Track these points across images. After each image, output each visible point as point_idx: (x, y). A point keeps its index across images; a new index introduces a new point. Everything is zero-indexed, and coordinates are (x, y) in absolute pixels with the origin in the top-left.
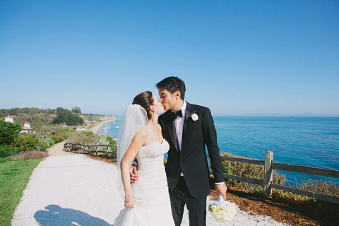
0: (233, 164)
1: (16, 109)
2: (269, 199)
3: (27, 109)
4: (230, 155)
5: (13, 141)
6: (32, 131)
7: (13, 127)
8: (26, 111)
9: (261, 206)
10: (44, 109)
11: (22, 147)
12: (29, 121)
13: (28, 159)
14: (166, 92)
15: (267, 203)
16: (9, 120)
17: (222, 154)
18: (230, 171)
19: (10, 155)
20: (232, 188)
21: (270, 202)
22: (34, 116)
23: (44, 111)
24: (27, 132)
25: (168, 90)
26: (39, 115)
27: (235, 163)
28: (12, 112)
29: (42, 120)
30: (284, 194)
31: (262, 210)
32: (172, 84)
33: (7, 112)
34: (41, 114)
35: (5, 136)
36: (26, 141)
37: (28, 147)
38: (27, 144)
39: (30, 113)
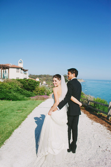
1: (41, 75)
3: (45, 75)
5: (35, 89)
6: (46, 85)
10: (52, 75)
12: (46, 80)
13: (37, 100)
14: (70, 73)
16: (37, 80)
22: (48, 78)
24: (44, 85)
25: (71, 72)
26: (50, 78)
28: (40, 76)
29: (51, 80)
32: (73, 71)
33: (38, 76)
34: (51, 77)
35: (32, 86)
36: (40, 90)
37: (41, 92)
38: (41, 91)
39: (46, 77)
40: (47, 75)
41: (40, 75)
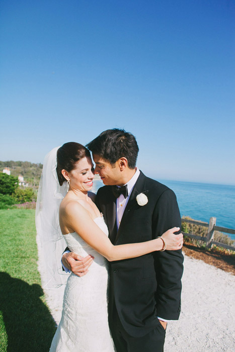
0: (190, 226)
2: (209, 251)
3: (20, 162)
4: (189, 218)
5: (14, 192)
6: (25, 184)
7: (14, 180)
8: (20, 164)
9: (201, 255)
10: (36, 163)
11: (21, 198)
12: (22, 174)
13: (29, 208)
15: (206, 254)
16: (7, 171)
17: (183, 217)
18: (187, 230)
19: (13, 204)
20: (186, 243)
21: (208, 253)
22: (26, 169)
23: (36, 165)
26: (31, 169)
27: (192, 225)
28: (8, 164)
29: (33, 174)
30: (220, 249)
31: (201, 257)
33: (3, 164)
34: (33, 168)
35: (7, 187)
36: (25, 193)
37: (25, 198)
38: (26, 195)
39: (22, 166)
40: (25, 162)
41: (8, 162)
